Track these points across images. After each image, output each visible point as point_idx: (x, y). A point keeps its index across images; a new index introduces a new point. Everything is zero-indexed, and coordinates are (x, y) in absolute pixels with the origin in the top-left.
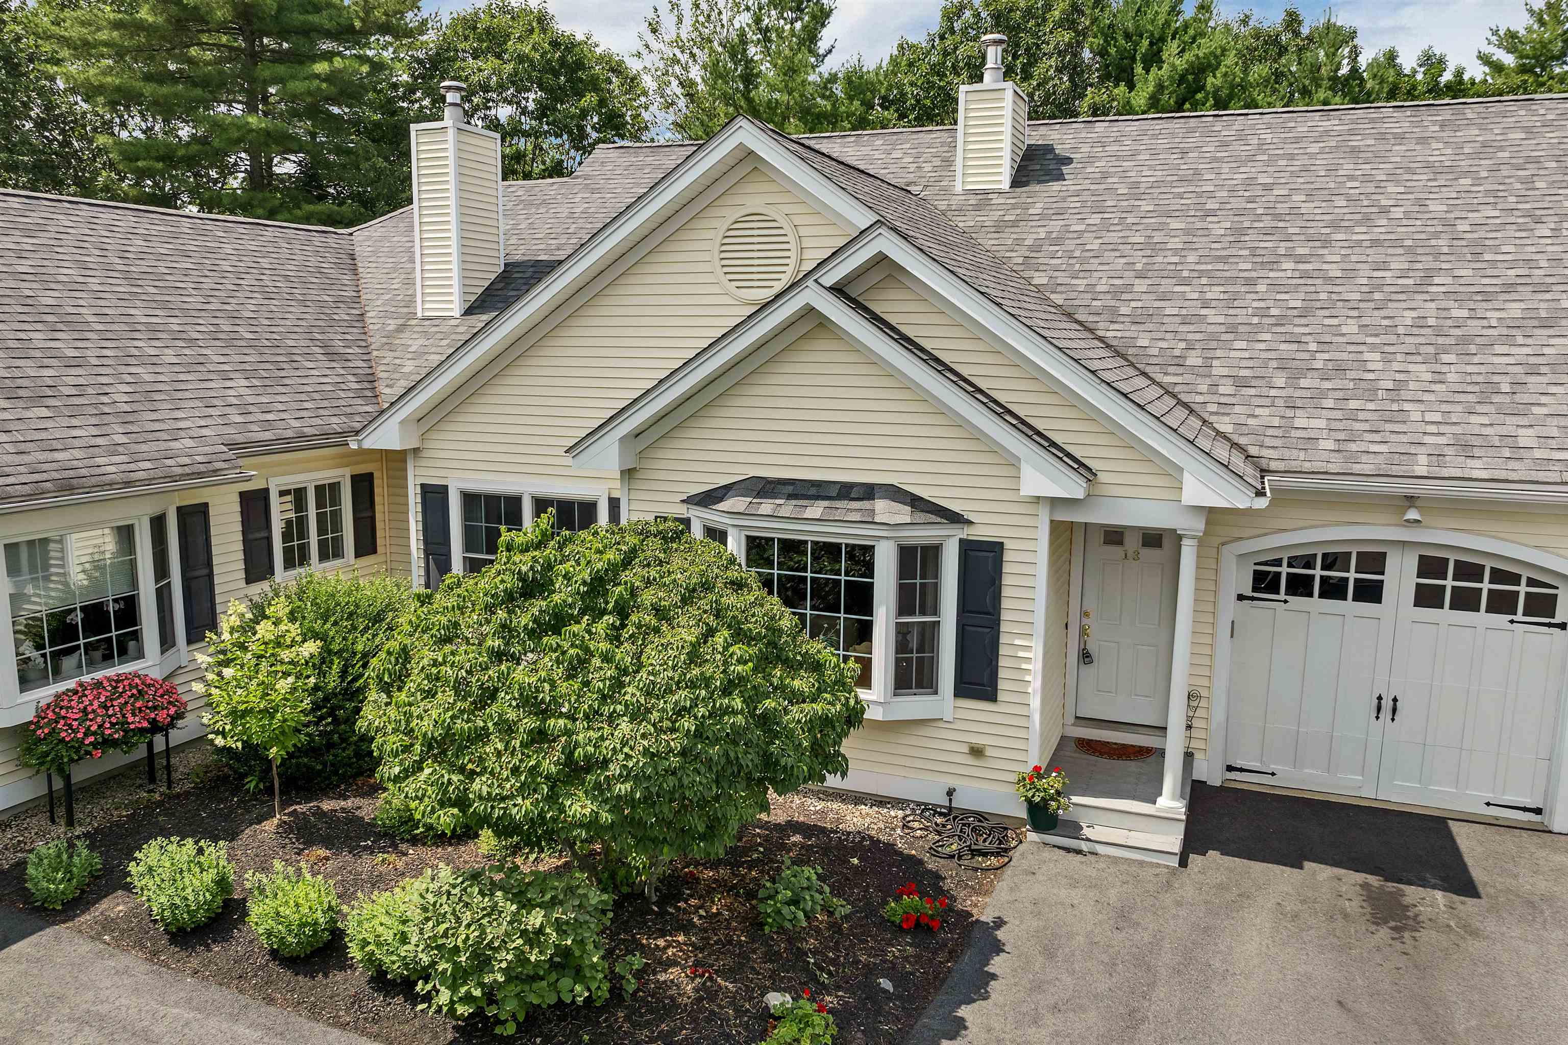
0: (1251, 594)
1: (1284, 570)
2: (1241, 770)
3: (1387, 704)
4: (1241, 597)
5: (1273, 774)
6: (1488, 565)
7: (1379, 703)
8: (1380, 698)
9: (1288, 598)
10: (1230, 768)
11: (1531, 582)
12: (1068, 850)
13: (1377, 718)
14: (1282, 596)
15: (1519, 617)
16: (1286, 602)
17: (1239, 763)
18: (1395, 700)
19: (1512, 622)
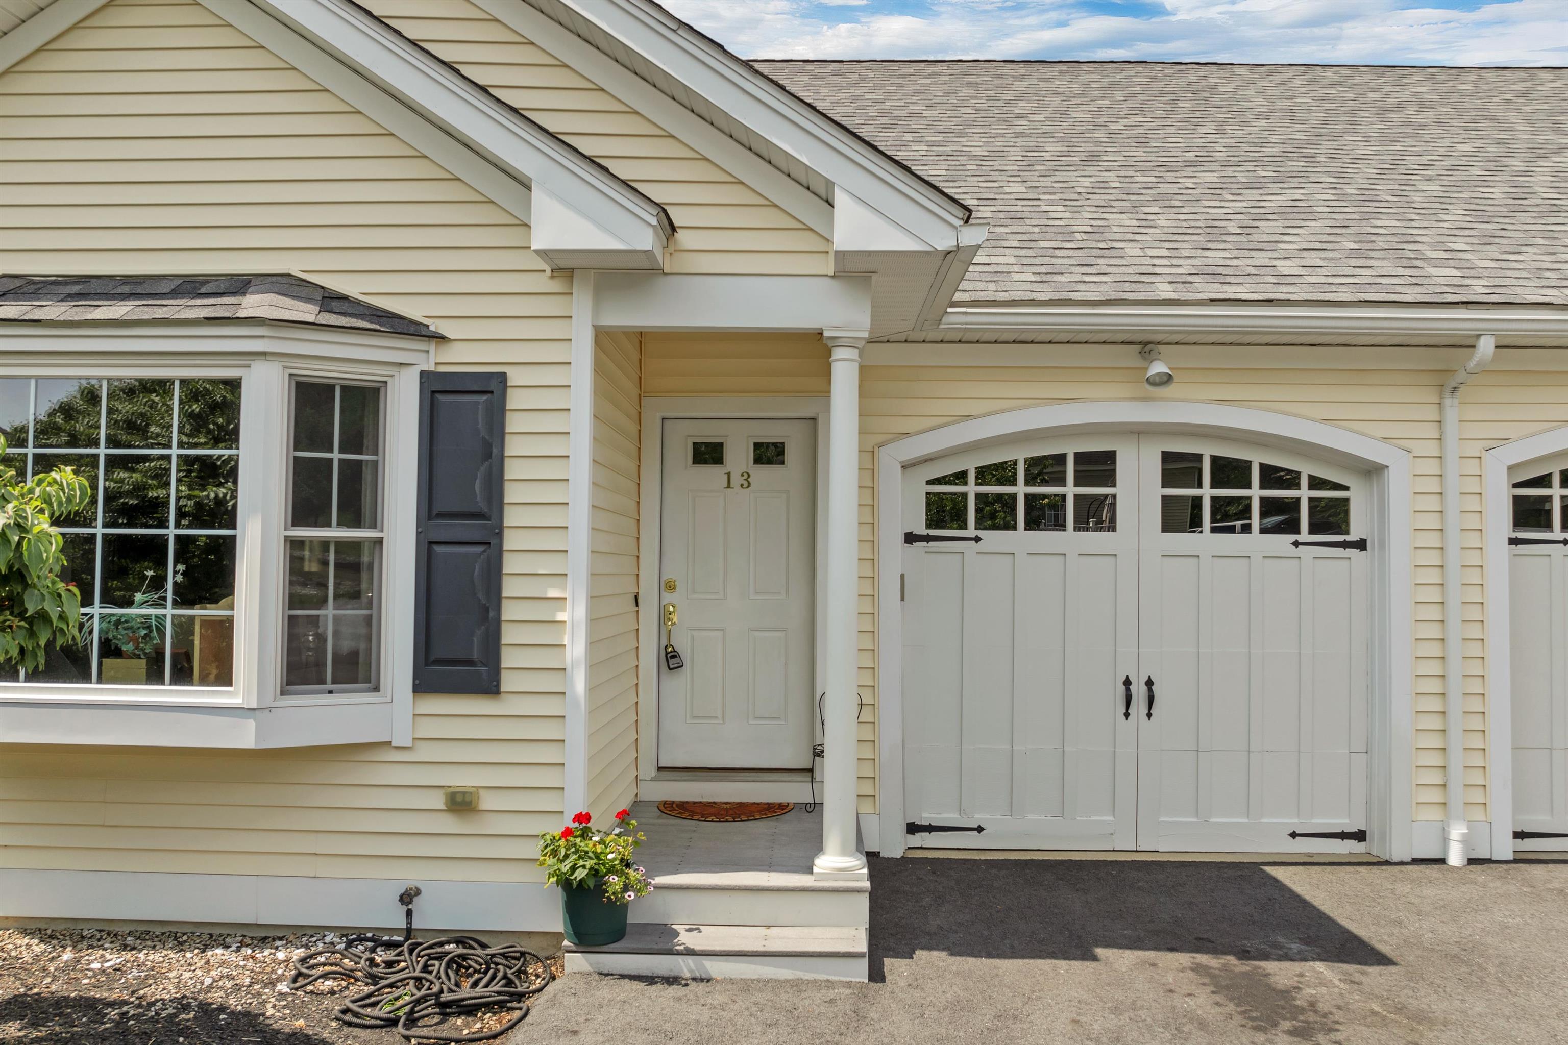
0: (925, 532)
1: (972, 489)
2: (930, 829)
3: (1139, 691)
4: (910, 538)
5: (980, 829)
6: (1257, 458)
7: (1128, 690)
8: (1127, 683)
9: (981, 533)
10: (913, 828)
11: (1316, 483)
12: (651, 980)
13: (1127, 715)
14: (971, 531)
15: (1304, 535)
16: (977, 539)
17: (925, 818)
18: (1149, 683)
19: (1296, 544)
